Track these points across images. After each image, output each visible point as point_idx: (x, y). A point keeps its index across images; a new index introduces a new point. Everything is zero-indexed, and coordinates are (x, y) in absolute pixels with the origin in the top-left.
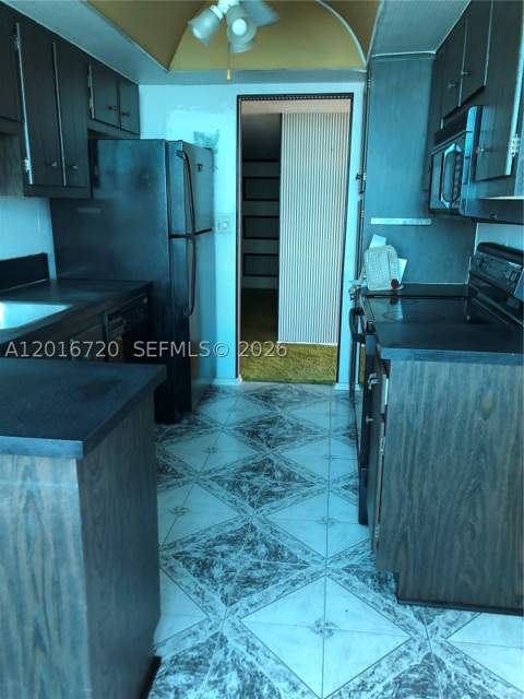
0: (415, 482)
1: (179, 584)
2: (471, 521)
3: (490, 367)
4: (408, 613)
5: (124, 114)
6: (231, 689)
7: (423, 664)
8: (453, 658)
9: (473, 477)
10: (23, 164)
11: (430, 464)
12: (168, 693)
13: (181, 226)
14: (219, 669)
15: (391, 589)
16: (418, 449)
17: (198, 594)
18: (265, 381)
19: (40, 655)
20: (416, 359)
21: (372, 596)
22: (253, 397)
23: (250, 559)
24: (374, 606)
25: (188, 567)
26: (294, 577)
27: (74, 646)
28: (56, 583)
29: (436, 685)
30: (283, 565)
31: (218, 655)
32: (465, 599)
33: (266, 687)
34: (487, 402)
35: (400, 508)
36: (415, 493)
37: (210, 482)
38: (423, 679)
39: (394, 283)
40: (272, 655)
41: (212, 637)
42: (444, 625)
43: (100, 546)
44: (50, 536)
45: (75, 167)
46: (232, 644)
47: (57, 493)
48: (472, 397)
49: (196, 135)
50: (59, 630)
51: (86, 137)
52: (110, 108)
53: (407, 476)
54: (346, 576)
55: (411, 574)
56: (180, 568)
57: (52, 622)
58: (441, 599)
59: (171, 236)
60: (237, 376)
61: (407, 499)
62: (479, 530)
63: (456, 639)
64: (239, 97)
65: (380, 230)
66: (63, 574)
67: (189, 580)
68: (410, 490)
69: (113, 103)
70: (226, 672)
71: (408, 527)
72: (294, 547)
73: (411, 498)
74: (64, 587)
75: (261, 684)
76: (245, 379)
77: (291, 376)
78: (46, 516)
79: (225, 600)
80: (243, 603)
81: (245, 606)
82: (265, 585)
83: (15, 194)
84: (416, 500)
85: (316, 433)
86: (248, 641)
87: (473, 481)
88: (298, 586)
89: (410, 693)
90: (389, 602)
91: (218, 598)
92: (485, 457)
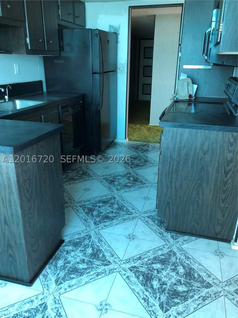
0: (173, 181)
1: (79, 216)
2: (197, 199)
3: (207, 131)
4: (168, 235)
5: (77, 17)
6: (88, 253)
7: (167, 253)
8: (181, 253)
9: (199, 180)
10: (26, 40)
11: (180, 173)
12: (64, 252)
13: (97, 69)
14: (86, 246)
15: (164, 226)
16: (174, 167)
17: (85, 220)
18: (138, 141)
19: (7, 227)
20: (174, 127)
21: (156, 227)
22: (131, 148)
23: (110, 209)
24: (155, 231)
25: (84, 210)
26: (125, 218)
27: (18, 225)
28: (10, 201)
29: (170, 261)
30: (122, 213)
31: (87, 242)
32: (194, 232)
33: (101, 254)
34: (205, 147)
35: (167, 191)
36: (173, 186)
37: (102, 180)
38: (165, 259)
39: (190, 96)
40: (107, 244)
41: (86, 236)
42: (182, 241)
43: (28, 190)
44: (6, 183)
45: (51, 42)
46: (93, 238)
47: (7, 167)
48: (199, 145)
49: (110, 27)
50: (12, 218)
51: (57, 27)
52: (69, 14)
53: (170, 178)
54: (147, 219)
55: (171, 219)
56: (81, 210)
57: (10, 215)
58: (184, 231)
59: (93, 73)
60: (126, 138)
61: (169, 188)
62: (200, 203)
63: (185, 246)
64: (130, 7)
65: (186, 71)
66: (12, 198)
67: (83, 214)
68: (171, 184)
69: (71, 12)
70: (88, 248)
71: (170, 200)
72: (129, 206)
73: (171, 187)
74: (13, 203)
75: (100, 253)
76: (130, 140)
77: (150, 139)
78: (5, 176)
79: (95, 223)
80: (102, 225)
81: (102, 226)
82: (112, 219)
83: (23, 54)
84: (173, 189)
85: (154, 164)
86: (99, 238)
87: (198, 182)
88: (126, 221)
89: (158, 262)
90: (162, 230)
91: (92, 223)
92: (204, 172)
